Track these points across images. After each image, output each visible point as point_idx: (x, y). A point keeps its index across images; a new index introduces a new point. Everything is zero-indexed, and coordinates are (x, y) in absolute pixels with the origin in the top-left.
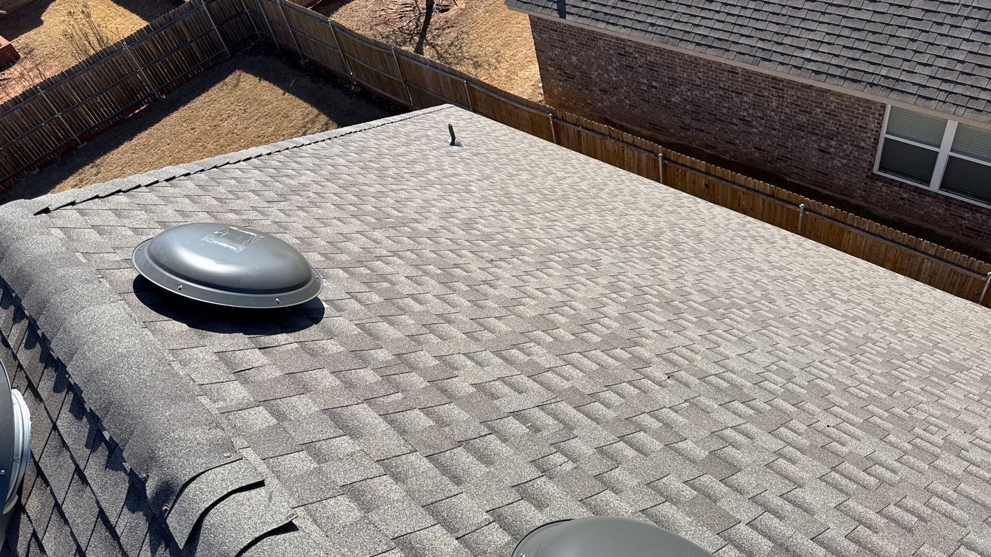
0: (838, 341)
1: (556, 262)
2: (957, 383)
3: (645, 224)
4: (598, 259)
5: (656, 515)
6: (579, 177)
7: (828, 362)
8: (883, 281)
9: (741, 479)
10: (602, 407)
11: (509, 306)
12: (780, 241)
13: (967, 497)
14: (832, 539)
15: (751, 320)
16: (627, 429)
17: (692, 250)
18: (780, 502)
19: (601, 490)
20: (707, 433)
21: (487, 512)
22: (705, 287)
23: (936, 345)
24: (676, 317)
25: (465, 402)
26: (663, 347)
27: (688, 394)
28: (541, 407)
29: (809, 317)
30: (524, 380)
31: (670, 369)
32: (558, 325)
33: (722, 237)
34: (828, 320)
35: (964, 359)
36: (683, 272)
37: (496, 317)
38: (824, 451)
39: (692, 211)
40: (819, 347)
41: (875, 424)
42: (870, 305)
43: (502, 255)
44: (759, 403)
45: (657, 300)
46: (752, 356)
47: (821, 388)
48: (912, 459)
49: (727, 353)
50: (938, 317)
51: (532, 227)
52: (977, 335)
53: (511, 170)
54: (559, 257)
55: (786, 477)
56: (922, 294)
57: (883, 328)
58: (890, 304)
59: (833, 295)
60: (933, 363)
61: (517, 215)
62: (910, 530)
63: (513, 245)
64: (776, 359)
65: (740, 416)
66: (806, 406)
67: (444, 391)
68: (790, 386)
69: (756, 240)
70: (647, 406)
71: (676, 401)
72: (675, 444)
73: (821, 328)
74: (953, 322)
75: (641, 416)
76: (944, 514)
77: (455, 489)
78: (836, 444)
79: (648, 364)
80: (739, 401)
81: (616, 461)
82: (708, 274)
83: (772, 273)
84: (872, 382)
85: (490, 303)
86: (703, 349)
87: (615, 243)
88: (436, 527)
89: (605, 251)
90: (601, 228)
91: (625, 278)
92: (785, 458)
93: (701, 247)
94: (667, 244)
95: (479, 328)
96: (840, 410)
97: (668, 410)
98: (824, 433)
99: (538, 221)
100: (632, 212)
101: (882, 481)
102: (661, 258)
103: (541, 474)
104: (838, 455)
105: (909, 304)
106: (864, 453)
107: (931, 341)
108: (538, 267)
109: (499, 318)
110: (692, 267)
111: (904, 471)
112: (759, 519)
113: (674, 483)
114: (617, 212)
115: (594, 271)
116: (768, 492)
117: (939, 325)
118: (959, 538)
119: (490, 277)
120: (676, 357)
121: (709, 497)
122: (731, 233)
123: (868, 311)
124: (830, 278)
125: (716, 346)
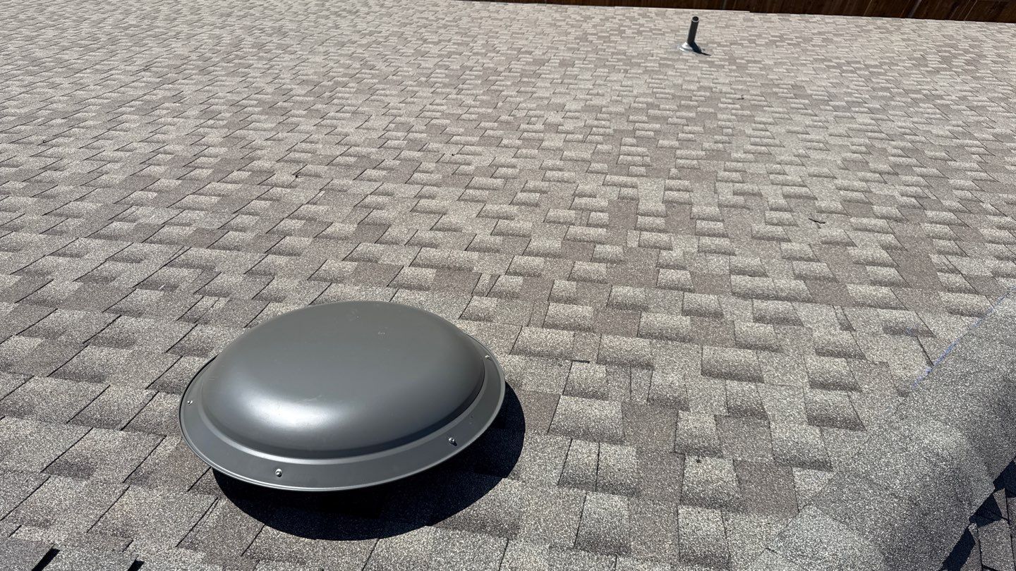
0: (440, 80)
1: (129, 113)
2: (543, 76)
3: (219, 37)
4: (178, 92)
5: (326, 300)
6: (120, 13)
7: (438, 101)
8: (463, 12)
9: (393, 232)
10: (237, 233)
11: (89, 182)
12: (362, 9)
13: (570, 160)
14: (482, 241)
15: (358, 91)
16: (272, 240)
17: (279, 47)
18: (432, 234)
19: (264, 306)
20: (350, 209)
21: (147, 388)
22: (304, 78)
23: (519, 50)
24: (285, 118)
25: (75, 301)
26: (281, 150)
27: (319, 183)
28: (170, 264)
29: (410, 69)
30: (138, 248)
31: (295, 168)
32: (158, 176)
33: (305, 24)
34: (427, 65)
35: (544, 54)
36: (277, 71)
37: (77, 200)
38: (457, 177)
39: (265, 8)
40: (425, 92)
41: (489, 136)
42: (459, 38)
43: (56, 131)
44: (389, 162)
45: (260, 109)
46: (369, 124)
47: (437, 127)
48: (524, 151)
49: (345, 130)
50: (515, 27)
51: (83, 87)
52: (548, 30)
53: (28, 33)
54: (132, 107)
55: (431, 212)
56: (498, 12)
57: (475, 54)
58: (475, 30)
59: (425, 41)
60: (521, 67)
61: (58, 80)
62: (537, 205)
63: (67, 115)
64: (391, 118)
65: (375, 181)
66: (430, 146)
67: (42, 302)
68: (411, 136)
69: (339, 15)
70: (284, 211)
71: (311, 194)
72: (324, 233)
73: (423, 75)
74: (528, 27)
75: (282, 223)
76: (558, 181)
77: (98, 388)
78: (463, 166)
79: (271, 173)
80: (370, 168)
81: (270, 275)
82: (303, 64)
83: (364, 41)
84: (478, 103)
85: (62, 188)
86: (321, 137)
87: (193, 69)
88: (92, 432)
89: (183, 81)
90: (169, 59)
91: (217, 100)
92: (426, 197)
93: (287, 41)
94: (251, 50)
95: (58, 219)
96: (458, 138)
97: (307, 206)
98: (451, 163)
99: (88, 77)
100: (201, 31)
101: (506, 178)
102: (249, 66)
103: (193, 325)
104: (468, 175)
105: (490, 25)
106: (486, 163)
107: (515, 49)
108: (109, 127)
109: (81, 199)
110: (284, 64)
111: (520, 163)
112: (418, 257)
113: (333, 266)
114: (182, 36)
115: (178, 106)
116: (419, 232)
117: (518, 34)
118: (572, 192)
119: (50, 161)
120: (297, 155)
121: (370, 260)
122: (312, 17)
123: (458, 44)
124: (418, 26)
125: (333, 128)
